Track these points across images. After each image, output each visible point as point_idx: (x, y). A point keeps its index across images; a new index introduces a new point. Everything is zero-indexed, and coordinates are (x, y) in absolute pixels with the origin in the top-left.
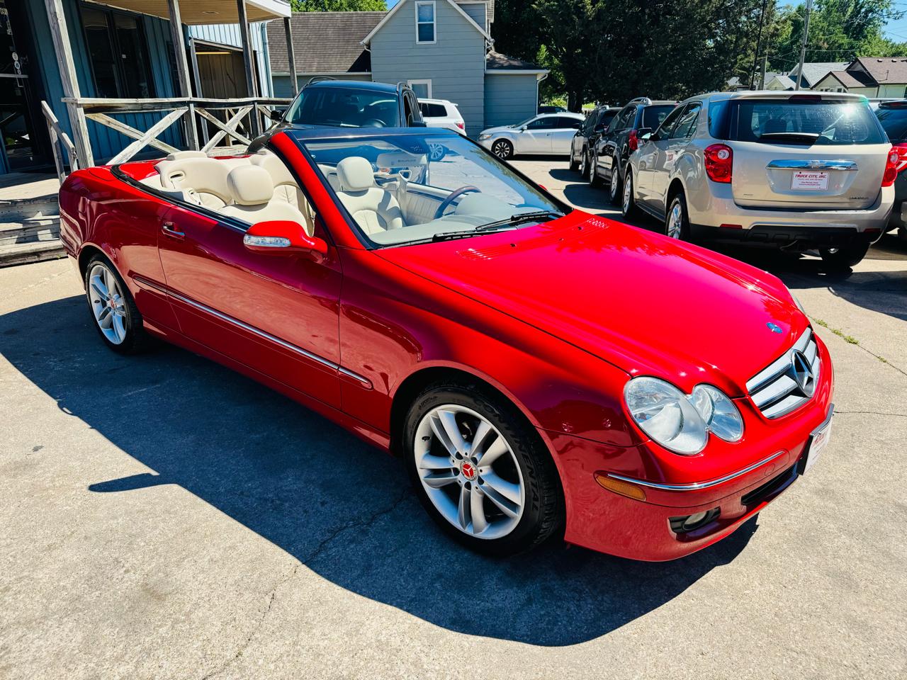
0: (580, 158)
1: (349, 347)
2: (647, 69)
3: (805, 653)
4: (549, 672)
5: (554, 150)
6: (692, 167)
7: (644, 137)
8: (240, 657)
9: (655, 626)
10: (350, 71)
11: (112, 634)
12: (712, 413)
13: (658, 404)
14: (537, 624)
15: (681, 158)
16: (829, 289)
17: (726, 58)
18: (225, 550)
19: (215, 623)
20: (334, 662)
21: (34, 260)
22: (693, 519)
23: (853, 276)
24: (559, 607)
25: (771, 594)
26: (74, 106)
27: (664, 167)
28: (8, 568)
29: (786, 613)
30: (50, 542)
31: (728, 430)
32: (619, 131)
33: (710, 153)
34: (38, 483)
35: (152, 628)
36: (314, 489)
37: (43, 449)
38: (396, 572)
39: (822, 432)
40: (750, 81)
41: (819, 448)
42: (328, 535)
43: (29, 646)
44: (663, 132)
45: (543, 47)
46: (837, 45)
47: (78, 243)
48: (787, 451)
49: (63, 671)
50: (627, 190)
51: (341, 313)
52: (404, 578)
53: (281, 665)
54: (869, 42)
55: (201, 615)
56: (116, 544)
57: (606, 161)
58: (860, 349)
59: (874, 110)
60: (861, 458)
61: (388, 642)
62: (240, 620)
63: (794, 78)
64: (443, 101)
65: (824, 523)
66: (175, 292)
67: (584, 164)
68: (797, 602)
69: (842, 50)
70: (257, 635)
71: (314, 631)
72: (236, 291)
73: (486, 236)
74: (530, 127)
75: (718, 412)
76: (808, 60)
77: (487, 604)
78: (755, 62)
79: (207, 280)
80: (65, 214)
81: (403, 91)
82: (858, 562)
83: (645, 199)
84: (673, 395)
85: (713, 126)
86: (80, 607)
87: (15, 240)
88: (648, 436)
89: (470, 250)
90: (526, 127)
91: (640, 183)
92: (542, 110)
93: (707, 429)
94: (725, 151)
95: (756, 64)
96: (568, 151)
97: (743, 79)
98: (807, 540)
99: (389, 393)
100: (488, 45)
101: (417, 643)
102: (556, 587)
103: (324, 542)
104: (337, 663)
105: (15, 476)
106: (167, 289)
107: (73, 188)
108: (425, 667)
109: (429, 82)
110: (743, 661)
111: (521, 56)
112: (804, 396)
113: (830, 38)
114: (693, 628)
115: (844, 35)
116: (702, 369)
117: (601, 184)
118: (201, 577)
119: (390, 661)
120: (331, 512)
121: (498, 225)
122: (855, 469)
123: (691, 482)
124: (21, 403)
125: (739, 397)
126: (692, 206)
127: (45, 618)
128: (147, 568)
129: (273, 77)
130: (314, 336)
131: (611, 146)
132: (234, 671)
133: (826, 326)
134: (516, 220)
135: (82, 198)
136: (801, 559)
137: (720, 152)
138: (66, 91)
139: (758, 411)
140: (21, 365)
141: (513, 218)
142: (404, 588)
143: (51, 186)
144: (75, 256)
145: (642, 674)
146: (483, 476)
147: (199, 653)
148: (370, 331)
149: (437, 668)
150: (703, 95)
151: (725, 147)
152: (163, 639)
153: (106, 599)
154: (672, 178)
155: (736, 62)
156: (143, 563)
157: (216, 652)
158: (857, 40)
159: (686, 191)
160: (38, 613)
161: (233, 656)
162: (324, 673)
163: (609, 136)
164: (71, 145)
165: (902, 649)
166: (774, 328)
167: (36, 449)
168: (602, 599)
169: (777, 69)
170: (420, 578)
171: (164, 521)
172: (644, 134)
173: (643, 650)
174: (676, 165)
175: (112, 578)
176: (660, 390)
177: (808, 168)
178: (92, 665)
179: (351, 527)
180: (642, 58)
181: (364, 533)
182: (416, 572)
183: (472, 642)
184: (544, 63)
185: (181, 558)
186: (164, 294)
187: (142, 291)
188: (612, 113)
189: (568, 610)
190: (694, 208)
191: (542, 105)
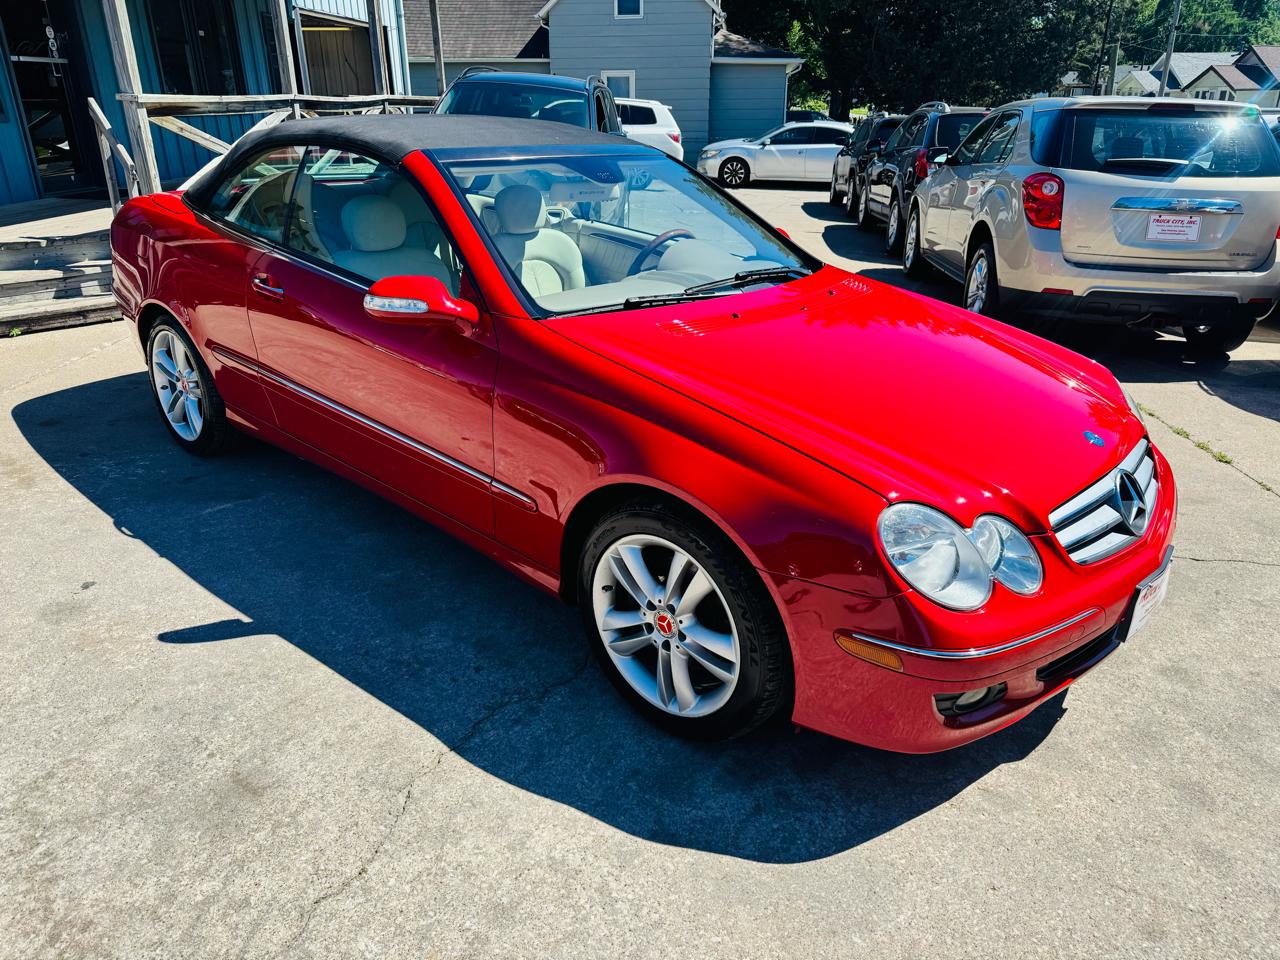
0: (845, 188)
1: (512, 456)
2: (945, 60)
3: (1135, 891)
4: (783, 907)
5: (808, 175)
6: (1006, 205)
7: (938, 160)
8: (364, 875)
9: (930, 848)
10: (519, 57)
11: (192, 839)
12: (1001, 555)
13: (926, 540)
14: (767, 842)
15: (990, 191)
16: (1199, 385)
17: (1059, 45)
18: (343, 730)
19: (330, 828)
20: (491, 886)
21: (78, 322)
22: (969, 698)
23: (1231, 365)
24: (797, 819)
25: (1092, 809)
26: (134, 106)
27: (965, 203)
28: (52, 747)
29: (1112, 837)
30: (107, 713)
31: (1021, 578)
32: (902, 150)
33: (1031, 185)
34: (90, 633)
35: (246, 832)
36: (465, 650)
37: (96, 586)
38: (576, 766)
39: (1154, 584)
40: (1093, 78)
41: (1148, 606)
42: (484, 713)
43: (81, 853)
44: (966, 152)
45: (796, 25)
46: (1223, 26)
47: (137, 299)
48: (1102, 608)
49: (127, 886)
50: (912, 235)
51: (496, 406)
52: (586, 773)
53: (420, 887)
54: (1270, 23)
55: (311, 816)
56: (196, 718)
57: (882, 192)
58: (1233, 471)
59: (1270, 126)
60: (1228, 625)
61: (564, 860)
62: (364, 825)
63: (1157, 74)
64: (651, 101)
65: (1171, 715)
66: (270, 372)
67: (850, 195)
68: (1128, 822)
69: (1230, 35)
70: (387, 846)
71: (464, 843)
72: (359, 373)
73: (698, 302)
74: (775, 141)
75: (1009, 554)
76: (1180, 48)
77: (700, 812)
78: (1102, 51)
79: (316, 356)
80: (119, 258)
81: (595, 89)
82: (1215, 770)
83: (937, 248)
84: (945, 528)
85: (1037, 145)
86: (149, 802)
87: (53, 294)
88: (909, 584)
89: (675, 321)
90: (768, 141)
91: (929, 226)
92: (792, 117)
93: (991, 576)
94: (1052, 183)
95: (1103, 54)
96: (827, 177)
97: (1084, 75)
98: (1145, 738)
99: (559, 517)
100: (717, 21)
101: (603, 862)
102: (795, 792)
103: (479, 722)
104: (495, 886)
105: (57, 622)
106: (259, 366)
107: (130, 221)
108: (614, 895)
109: (632, 75)
110: (1050, 899)
111: (764, 37)
112: (1130, 533)
113: (1214, 16)
114: (981, 854)
115: (1234, 12)
116: (987, 494)
117: (874, 225)
118: (311, 765)
119: (566, 886)
120: (489, 681)
121: (715, 286)
122: (1218, 641)
123: (966, 648)
124: (64, 523)
125: (1038, 533)
126: (1002, 261)
127: (102, 815)
128: (238, 752)
129: (410, 64)
130: (464, 439)
131: (889, 171)
132: (355, 893)
133: (1187, 436)
134: (741, 280)
135: (142, 237)
136: (1137, 763)
137: (1046, 184)
138: (123, 84)
139: (1064, 553)
140: (64, 470)
141: (737, 277)
142: (587, 788)
143: (100, 219)
144: (132, 318)
145: (910, 913)
146: (684, 629)
147: (310, 868)
148: (539, 433)
149: (630, 897)
150: (1025, 101)
151: (1052, 177)
152: (261, 848)
153: (183, 792)
154: (975, 221)
155: (1074, 52)
156: (233, 745)
157: (332, 867)
158: (1253, 19)
159: (995, 240)
160: (92, 809)
161: (355, 872)
162: (476, 899)
163: (887, 157)
164: (130, 162)
165: (1271, 890)
166: (1094, 439)
167: (86, 586)
168: (859, 810)
169: (1134, 61)
170: (609, 774)
171: (260, 688)
172: (939, 155)
173: (912, 881)
174: (983, 202)
175: (190, 764)
176: (928, 520)
177: (1172, 210)
178: (166, 880)
179: (516, 702)
180: (939, 43)
181: (533, 710)
182: (603, 765)
183: (678, 863)
184: (797, 47)
185: (283, 739)
186: (255, 374)
187: (225, 368)
188: (893, 124)
189: (810, 824)
190: (1005, 264)
191: (793, 108)
